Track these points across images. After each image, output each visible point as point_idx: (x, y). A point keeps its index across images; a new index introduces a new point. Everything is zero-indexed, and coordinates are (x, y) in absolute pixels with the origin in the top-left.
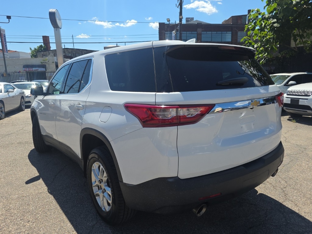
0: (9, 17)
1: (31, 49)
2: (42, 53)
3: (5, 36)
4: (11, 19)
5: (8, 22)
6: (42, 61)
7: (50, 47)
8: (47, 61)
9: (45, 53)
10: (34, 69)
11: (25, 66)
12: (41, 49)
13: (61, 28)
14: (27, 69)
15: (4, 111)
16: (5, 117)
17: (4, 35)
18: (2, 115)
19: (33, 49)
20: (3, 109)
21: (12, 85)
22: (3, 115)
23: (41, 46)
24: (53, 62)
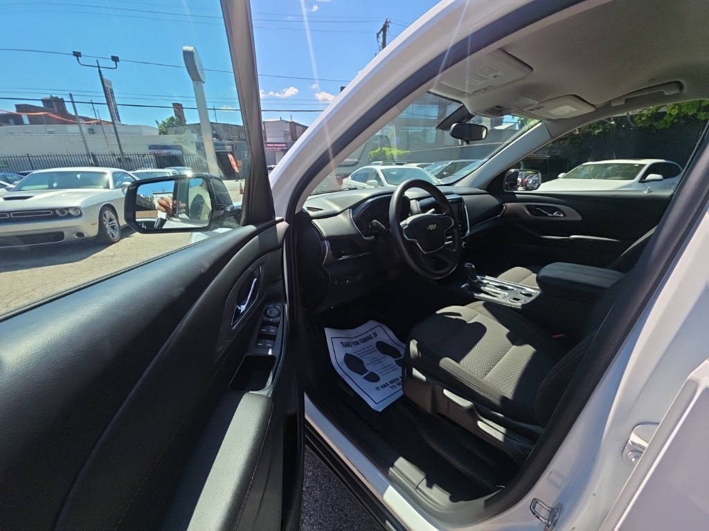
0: (115, 59)
1: (157, 122)
2: (175, 128)
3: (112, 93)
4: (118, 61)
5: (115, 66)
6: (176, 140)
7: (185, 121)
8: (183, 140)
9: (178, 128)
10: (165, 151)
11: (151, 147)
12: (172, 124)
13: (204, 83)
14: (156, 151)
15: (117, 226)
16: (122, 238)
17: (111, 90)
18: (114, 233)
19: (160, 122)
20: (115, 221)
21: (132, 175)
22: (117, 234)
23: (172, 119)
24: (192, 142)
